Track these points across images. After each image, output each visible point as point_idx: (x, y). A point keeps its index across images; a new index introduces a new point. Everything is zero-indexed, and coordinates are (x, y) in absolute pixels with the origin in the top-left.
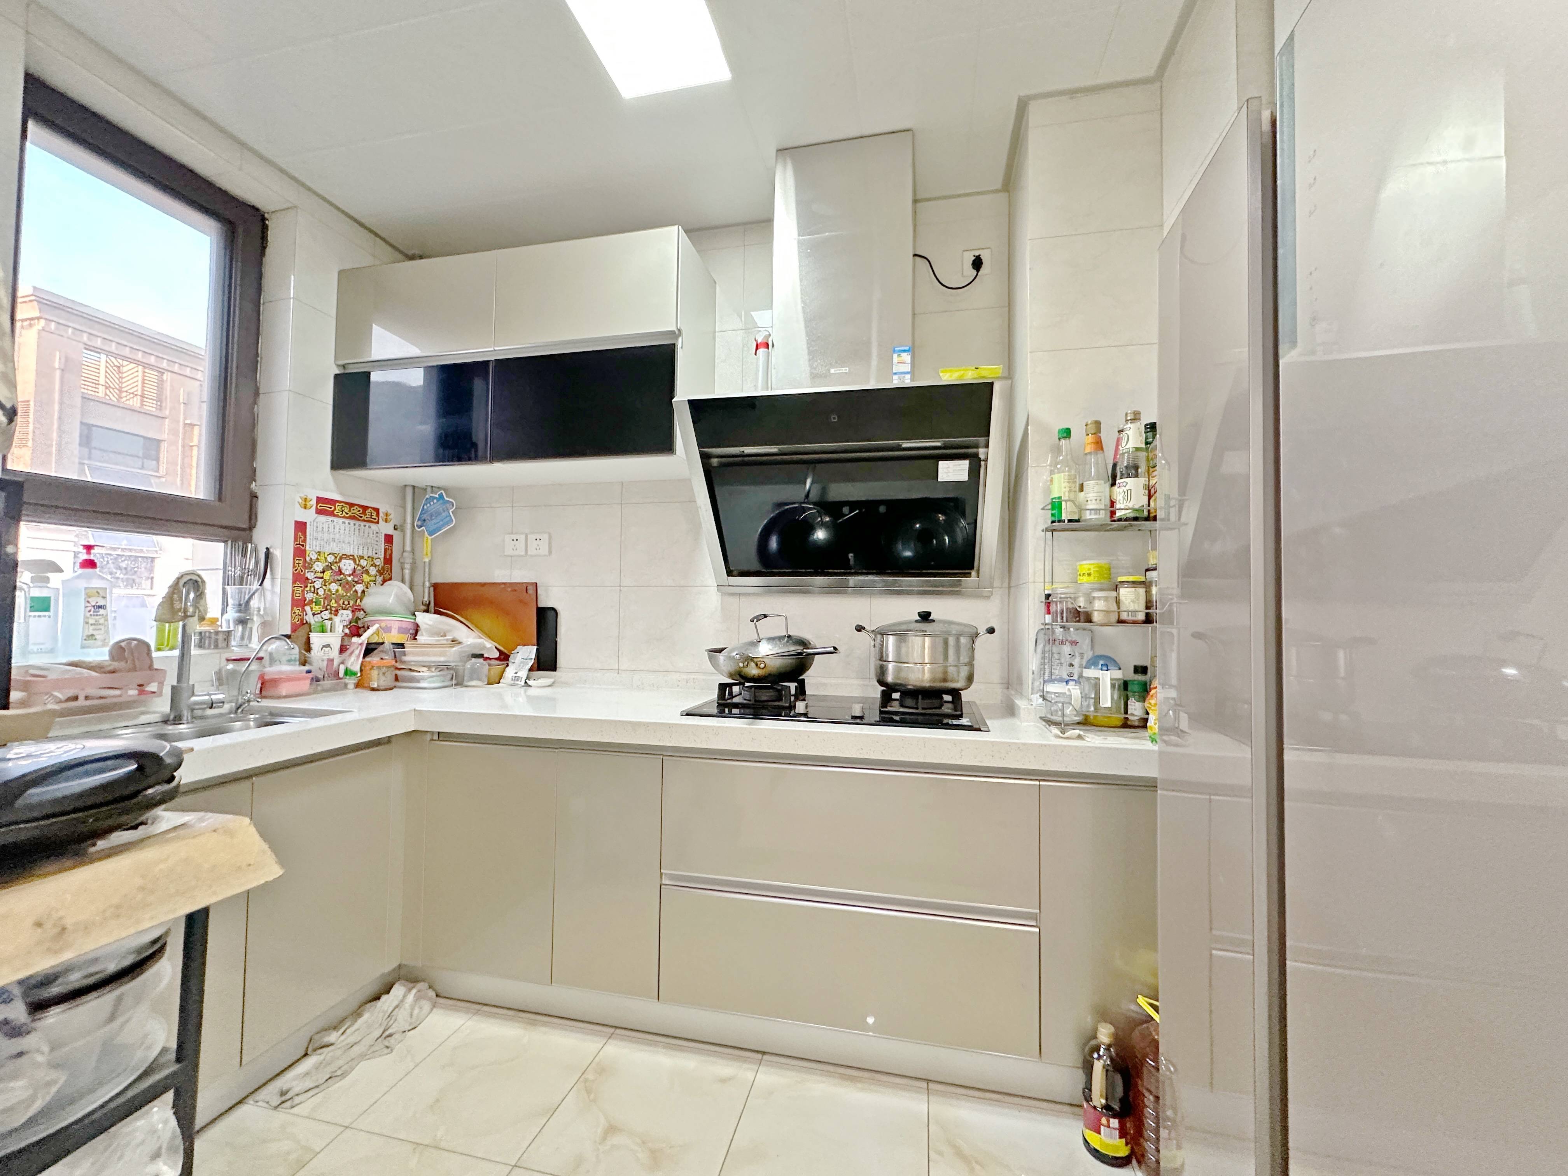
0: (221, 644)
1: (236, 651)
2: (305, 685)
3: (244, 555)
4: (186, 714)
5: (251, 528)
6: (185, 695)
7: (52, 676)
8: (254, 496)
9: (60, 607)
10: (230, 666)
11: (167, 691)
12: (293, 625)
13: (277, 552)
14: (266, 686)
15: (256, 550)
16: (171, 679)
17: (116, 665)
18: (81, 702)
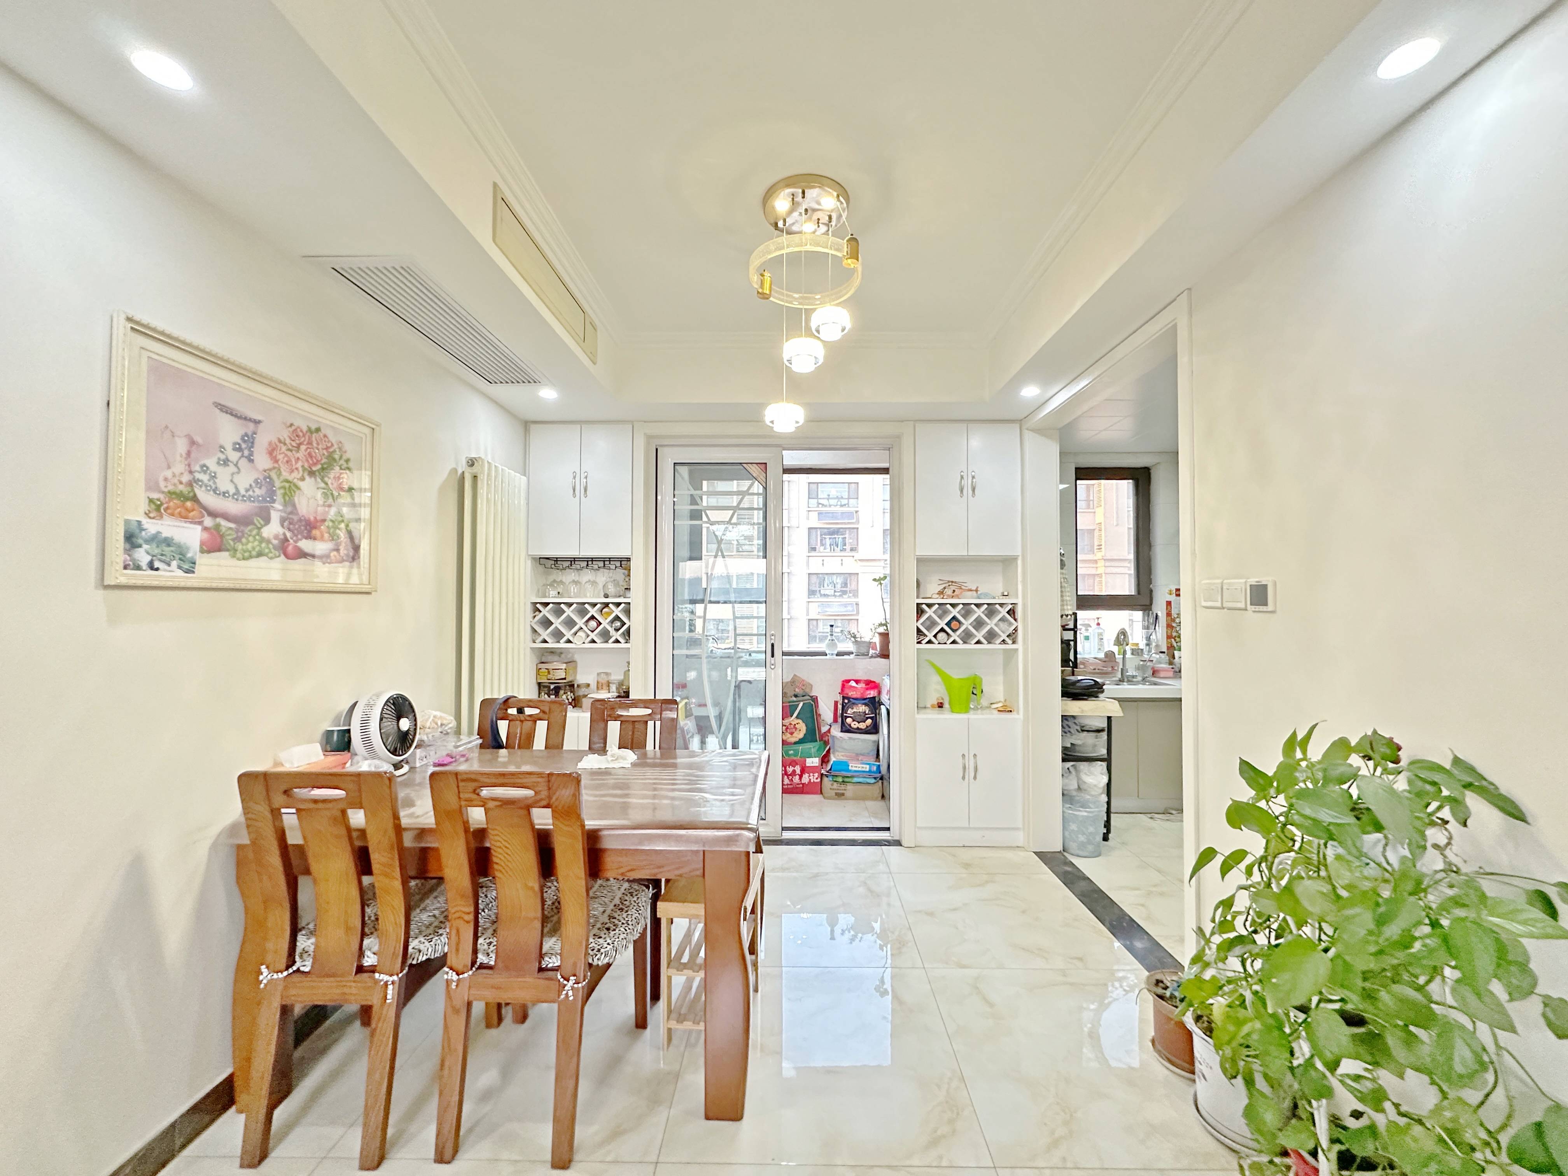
0: (1140, 654)
1: (1146, 657)
2: (1171, 674)
3: (1148, 616)
4: (1126, 680)
5: (1151, 604)
6: (1124, 672)
7: (1090, 661)
8: (1151, 591)
9: (1091, 638)
10: (1142, 663)
11: (1120, 670)
12: (1168, 647)
13: (1160, 614)
14: (1155, 673)
15: (1153, 613)
16: (1121, 667)
17: (1106, 659)
18: (1097, 671)
